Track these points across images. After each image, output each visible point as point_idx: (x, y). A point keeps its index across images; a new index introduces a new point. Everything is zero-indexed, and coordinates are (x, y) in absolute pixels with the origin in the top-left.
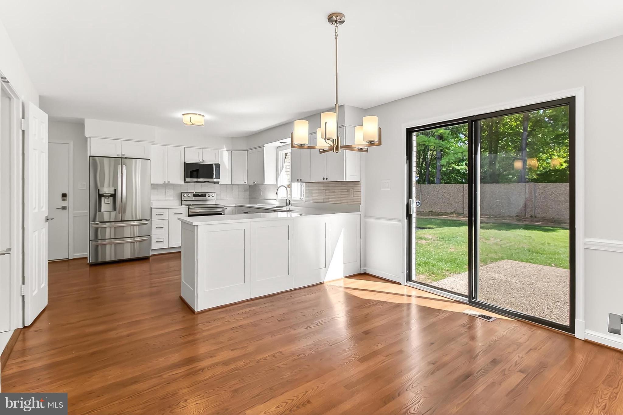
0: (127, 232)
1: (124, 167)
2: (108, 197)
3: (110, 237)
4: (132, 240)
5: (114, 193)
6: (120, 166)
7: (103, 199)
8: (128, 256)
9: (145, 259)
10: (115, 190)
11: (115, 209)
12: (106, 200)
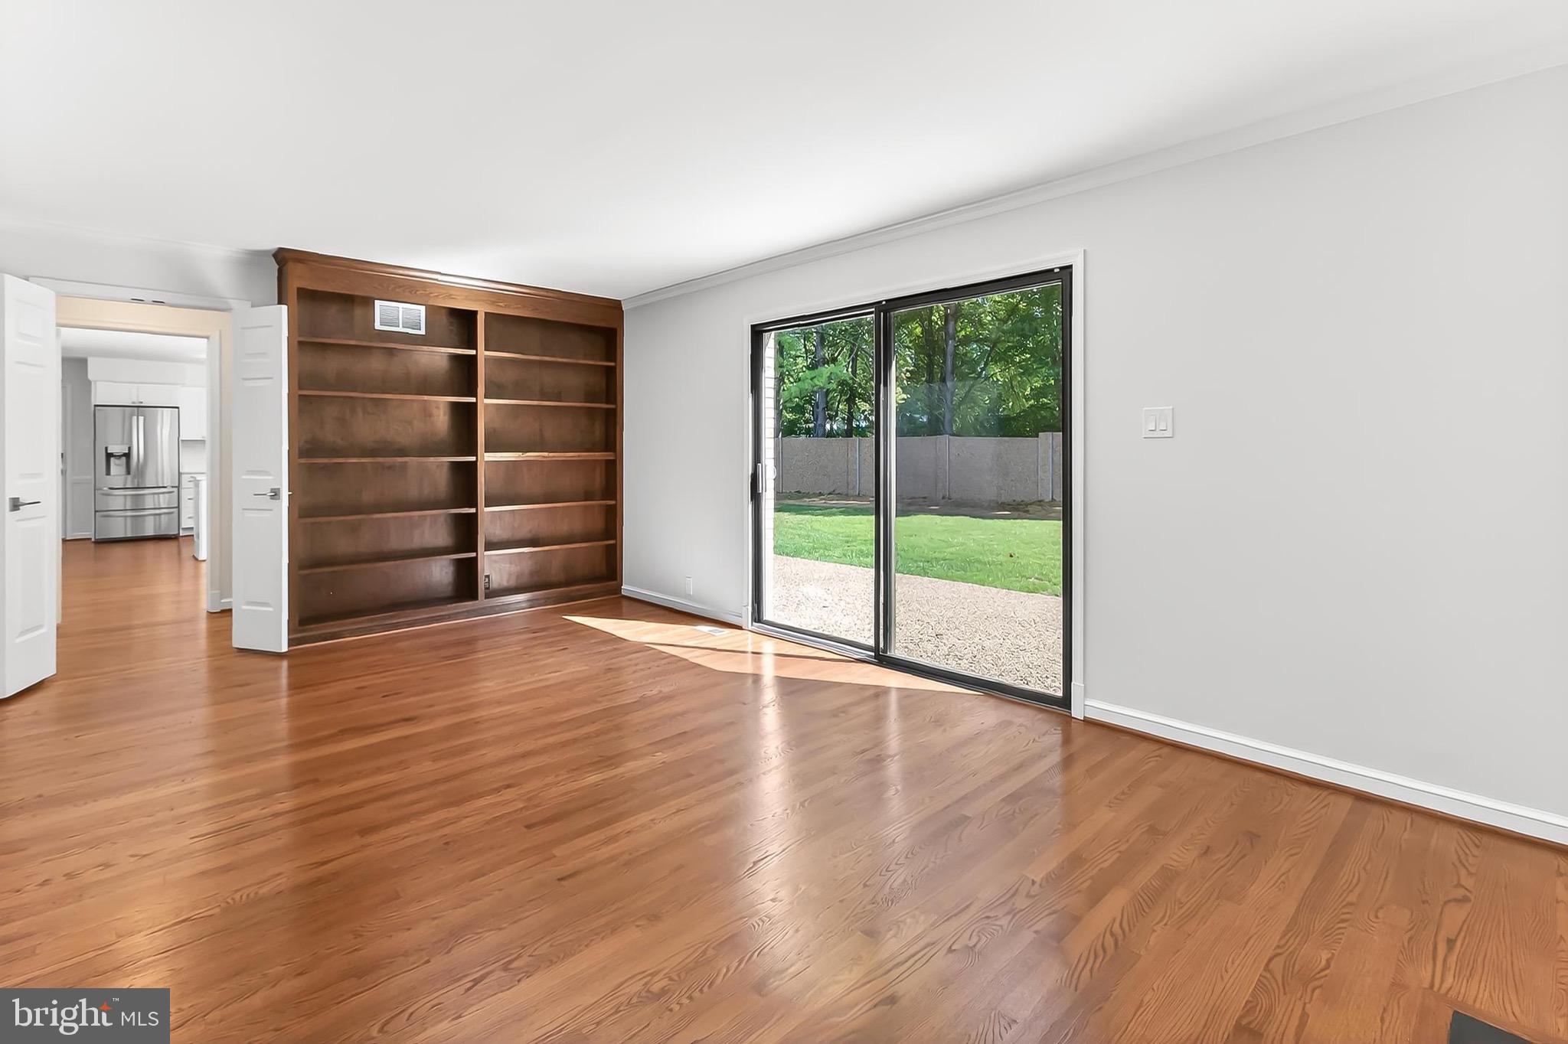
0: (149, 502)
1: (141, 419)
2: (120, 457)
3: (125, 507)
4: (157, 512)
5: (127, 452)
6: (135, 417)
7: (112, 459)
8: (150, 531)
9: (175, 538)
10: (130, 448)
11: (128, 472)
12: (117, 461)
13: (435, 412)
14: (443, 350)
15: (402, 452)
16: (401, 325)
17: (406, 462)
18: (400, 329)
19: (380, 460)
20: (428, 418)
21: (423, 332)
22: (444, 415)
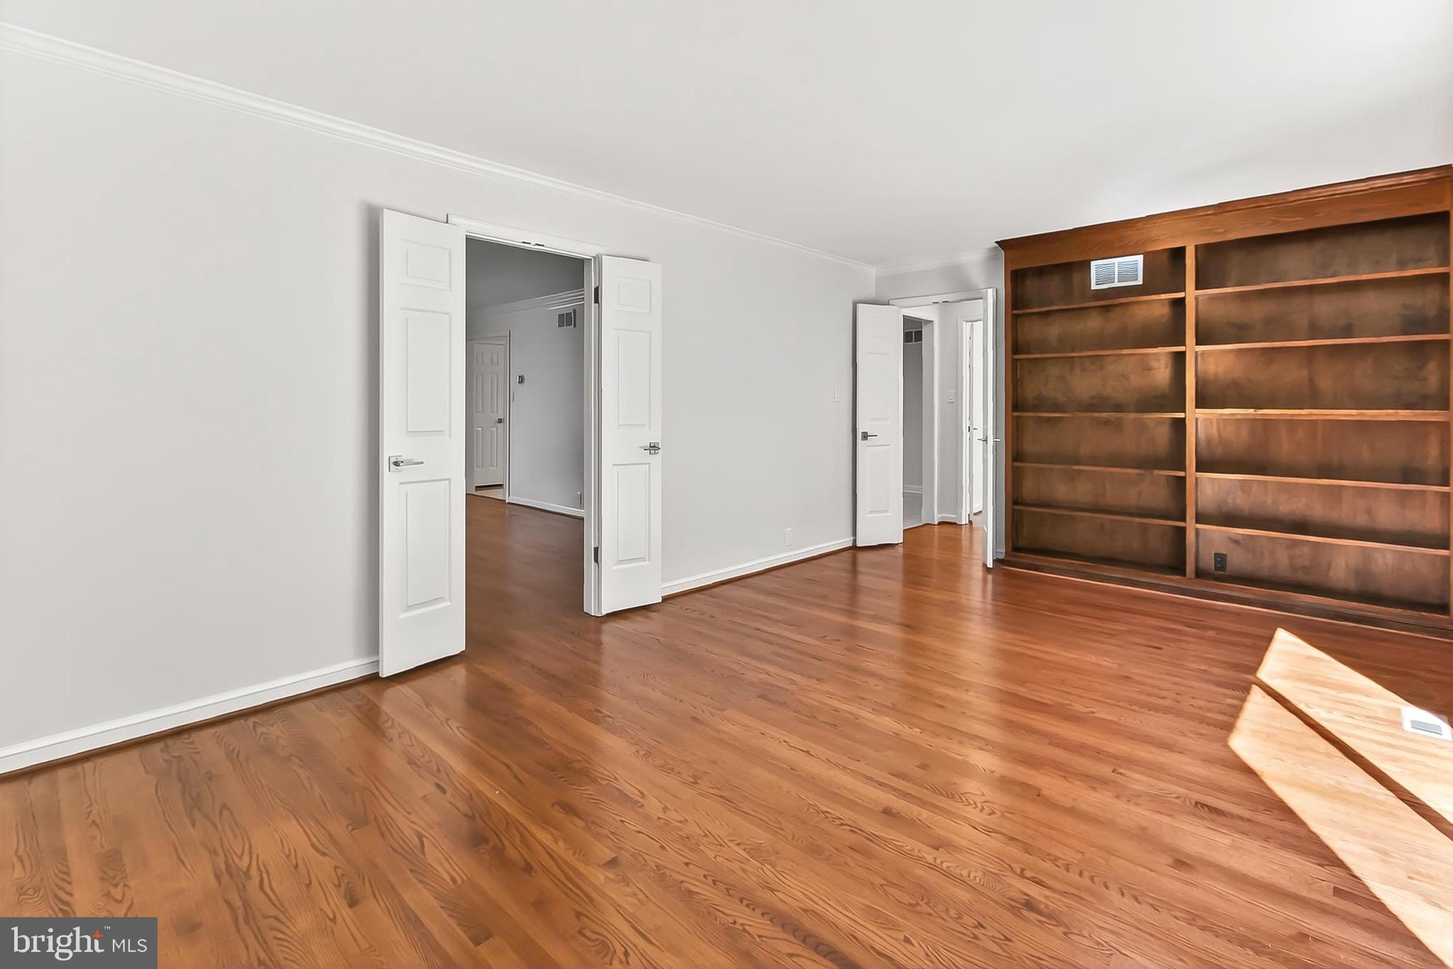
13: (1155, 364)
14: (1164, 296)
15: (1119, 408)
16: (1116, 280)
17: (1122, 418)
18: (1116, 284)
19: (1096, 415)
20: (1146, 372)
21: (1140, 282)
22: (1166, 368)
